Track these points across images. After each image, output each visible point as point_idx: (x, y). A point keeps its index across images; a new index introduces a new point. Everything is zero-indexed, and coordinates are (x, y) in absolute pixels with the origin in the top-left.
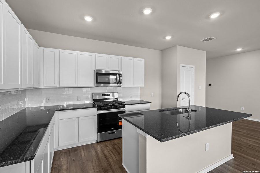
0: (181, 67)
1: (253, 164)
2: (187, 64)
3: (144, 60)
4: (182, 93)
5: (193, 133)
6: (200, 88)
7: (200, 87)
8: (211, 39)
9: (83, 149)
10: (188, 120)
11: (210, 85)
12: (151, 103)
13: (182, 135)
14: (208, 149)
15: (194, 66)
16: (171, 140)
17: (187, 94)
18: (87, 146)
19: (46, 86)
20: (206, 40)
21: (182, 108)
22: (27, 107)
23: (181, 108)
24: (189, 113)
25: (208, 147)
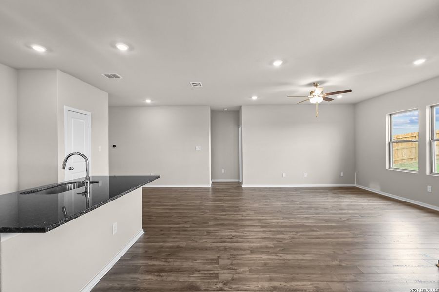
0: (65, 110)
1: (162, 230)
2: (77, 108)
4: (73, 154)
5: (98, 207)
6: (100, 151)
7: (100, 148)
8: (117, 77)
10: (85, 198)
11: (114, 146)
13: (81, 213)
14: (116, 232)
15: (90, 114)
16: (63, 223)
17: (84, 156)
20: (110, 77)
21: (72, 183)
23: (70, 183)
24: (87, 185)
25: (116, 228)
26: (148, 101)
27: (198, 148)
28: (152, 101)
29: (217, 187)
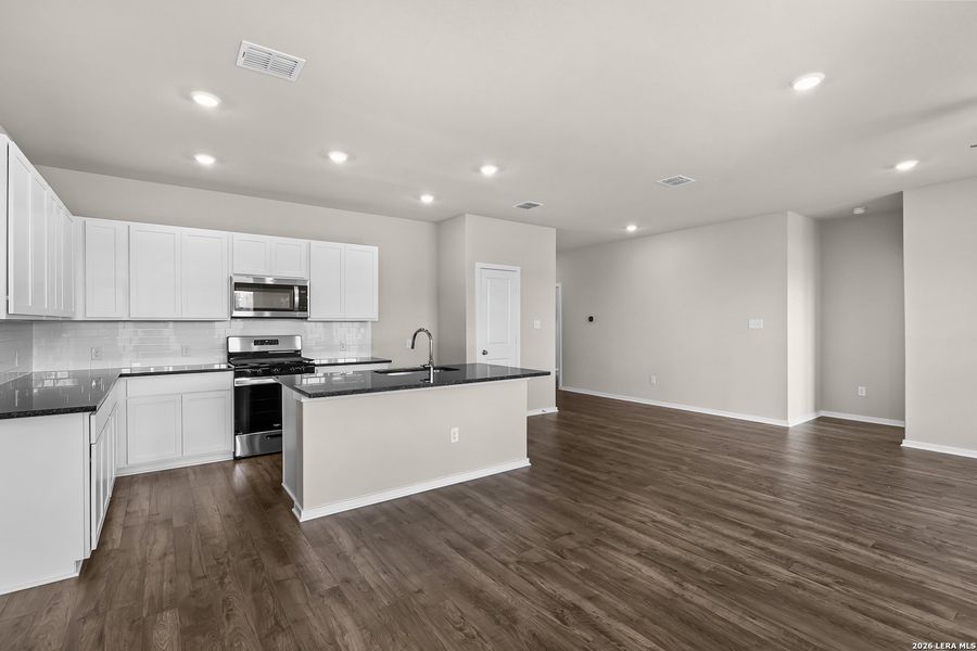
0: (477, 270)
3: (377, 248)
6: (536, 327)
7: (537, 322)
9: (195, 473)
11: (591, 319)
12: (390, 361)
14: (457, 440)
15: (518, 269)
18: (206, 469)
19: (91, 315)
22: (34, 370)
25: (457, 436)
26: (632, 228)
27: (756, 324)
28: (639, 226)
29: (829, 434)
